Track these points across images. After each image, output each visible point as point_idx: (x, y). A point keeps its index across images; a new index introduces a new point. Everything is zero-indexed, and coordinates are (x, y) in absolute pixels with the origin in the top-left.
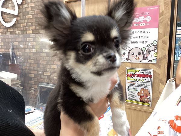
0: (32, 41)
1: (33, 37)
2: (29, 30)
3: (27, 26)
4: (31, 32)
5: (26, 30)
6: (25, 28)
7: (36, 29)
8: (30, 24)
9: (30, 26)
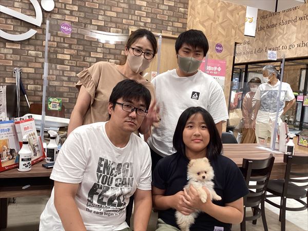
0: (68, 71)
1: (70, 64)
2: (64, 54)
3: (58, 47)
4: (68, 57)
5: (56, 53)
6: (53, 49)
7: (78, 55)
8: (66, 45)
9: (66, 48)
